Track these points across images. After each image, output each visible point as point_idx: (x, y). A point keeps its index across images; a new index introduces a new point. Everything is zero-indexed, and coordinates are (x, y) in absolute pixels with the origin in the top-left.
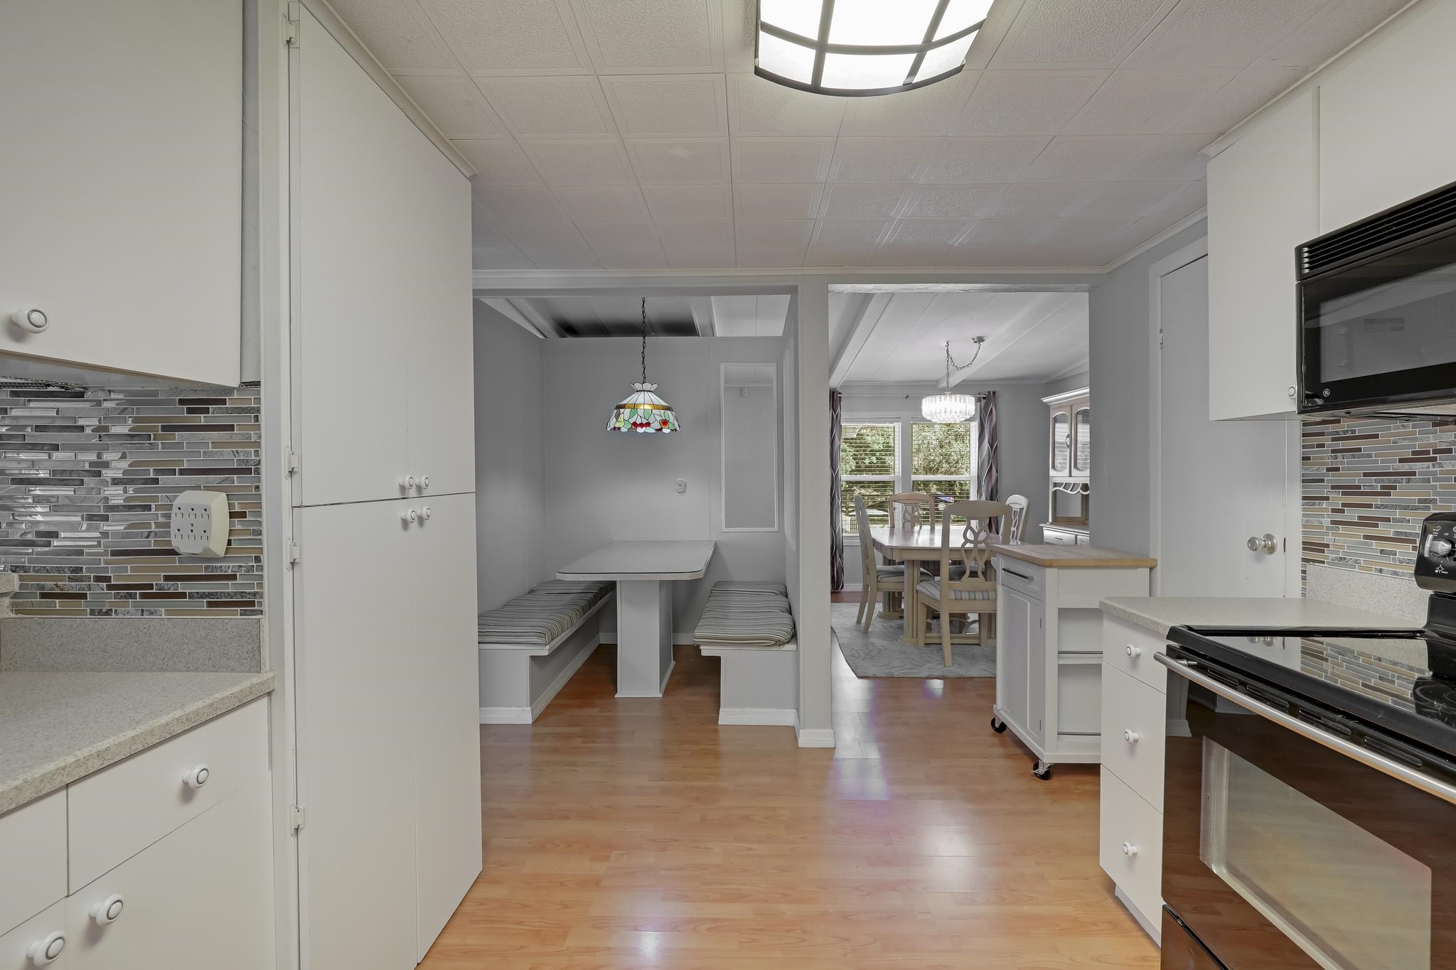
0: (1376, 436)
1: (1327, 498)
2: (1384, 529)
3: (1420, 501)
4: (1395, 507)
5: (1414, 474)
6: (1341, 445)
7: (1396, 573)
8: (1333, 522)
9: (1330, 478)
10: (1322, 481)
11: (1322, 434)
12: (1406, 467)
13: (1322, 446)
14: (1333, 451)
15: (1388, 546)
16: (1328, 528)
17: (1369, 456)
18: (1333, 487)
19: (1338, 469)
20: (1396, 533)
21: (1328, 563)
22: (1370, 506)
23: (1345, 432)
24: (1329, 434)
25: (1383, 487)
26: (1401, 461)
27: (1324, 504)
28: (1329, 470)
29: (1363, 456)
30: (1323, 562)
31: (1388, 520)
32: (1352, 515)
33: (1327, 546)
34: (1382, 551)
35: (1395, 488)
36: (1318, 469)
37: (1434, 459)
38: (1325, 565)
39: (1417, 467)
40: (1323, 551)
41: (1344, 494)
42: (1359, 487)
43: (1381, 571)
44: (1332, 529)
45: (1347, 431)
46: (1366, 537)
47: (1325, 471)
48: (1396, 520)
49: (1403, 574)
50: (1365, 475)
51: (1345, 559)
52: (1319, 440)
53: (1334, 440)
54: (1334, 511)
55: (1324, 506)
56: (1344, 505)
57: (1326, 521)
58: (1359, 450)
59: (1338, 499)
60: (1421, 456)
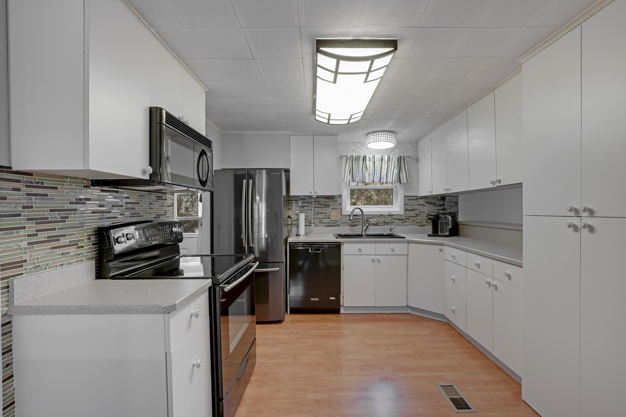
0: (57, 188)
1: (24, 228)
2: (63, 241)
3: (80, 224)
4: (68, 228)
5: (76, 210)
6: (34, 191)
7: (70, 263)
8: (29, 244)
9: (26, 213)
10: (20, 215)
11: (19, 181)
12: (73, 206)
13: (19, 190)
14: (27, 194)
15: (65, 250)
16: (25, 249)
17: (53, 199)
18: (28, 220)
19: (32, 207)
20: (70, 242)
21: (25, 273)
22: (55, 229)
23: (37, 183)
24: (24, 182)
25: (61, 218)
26: (70, 203)
27: (22, 232)
28: (24, 207)
29: (50, 199)
30: (22, 274)
31: (65, 235)
32: (42, 236)
33: (25, 261)
34: (62, 254)
35: (68, 217)
36: (15, 207)
37: (84, 203)
38: (24, 275)
39: (78, 206)
40: (22, 266)
41: (36, 223)
42: (48, 218)
43: (62, 265)
44: (29, 248)
45: (39, 183)
46: (52, 248)
47: (21, 208)
48: (69, 235)
49: (73, 262)
50: (51, 211)
51: (40, 265)
52: (16, 185)
53: (27, 186)
54: (29, 236)
55: (22, 234)
56: (37, 231)
57: (24, 244)
58: (46, 195)
59: (31, 227)
60: (80, 201)
